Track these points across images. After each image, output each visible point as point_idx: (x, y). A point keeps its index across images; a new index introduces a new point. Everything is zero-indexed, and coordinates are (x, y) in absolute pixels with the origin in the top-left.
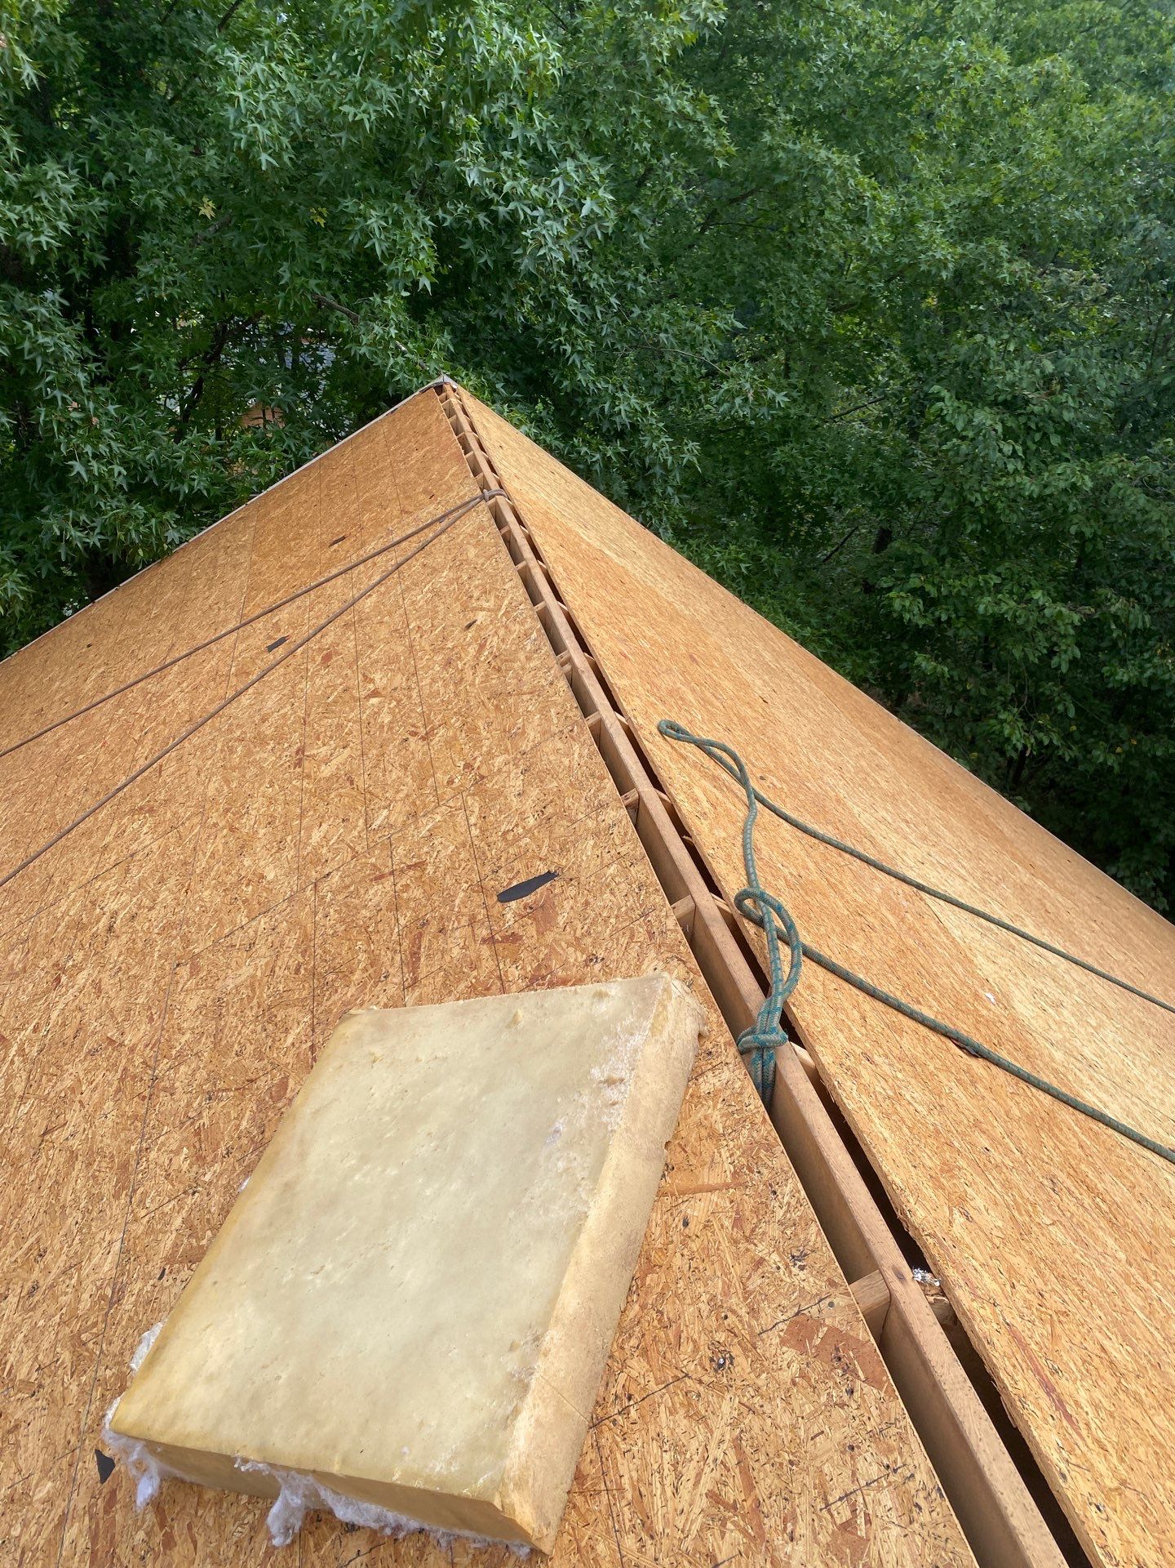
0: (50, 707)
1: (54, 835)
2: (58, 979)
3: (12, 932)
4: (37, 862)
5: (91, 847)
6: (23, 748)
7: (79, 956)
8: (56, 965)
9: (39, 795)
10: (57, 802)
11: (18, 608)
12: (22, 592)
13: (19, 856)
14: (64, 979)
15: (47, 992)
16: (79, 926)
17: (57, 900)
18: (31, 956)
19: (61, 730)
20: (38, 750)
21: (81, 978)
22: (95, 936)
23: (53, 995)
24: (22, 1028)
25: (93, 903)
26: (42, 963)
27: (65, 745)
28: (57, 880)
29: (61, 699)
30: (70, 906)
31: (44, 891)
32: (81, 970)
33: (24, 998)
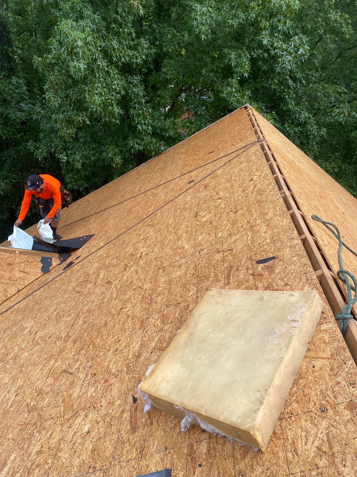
0: (126, 195)
1: (126, 229)
2: (126, 269)
3: (114, 254)
4: (121, 236)
5: (136, 234)
6: (118, 205)
7: (132, 263)
8: (125, 264)
9: (122, 218)
10: (127, 221)
11: (119, 166)
12: (121, 162)
13: (116, 234)
14: (127, 268)
15: (123, 271)
16: (132, 255)
17: (126, 247)
18: (119, 261)
19: (129, 201)
20: (122, 206)
21: (132, 269)
22: (136, 258)
23: (124, 272)
24: (116, 280)
25: (136, 249)
26: (122, 264)
27: (130, 206)
28: (126, 242)
29: (129, 193)
30: (130, 249)
31: (123, 244)
32: (132, 267)
33: (117, 272)
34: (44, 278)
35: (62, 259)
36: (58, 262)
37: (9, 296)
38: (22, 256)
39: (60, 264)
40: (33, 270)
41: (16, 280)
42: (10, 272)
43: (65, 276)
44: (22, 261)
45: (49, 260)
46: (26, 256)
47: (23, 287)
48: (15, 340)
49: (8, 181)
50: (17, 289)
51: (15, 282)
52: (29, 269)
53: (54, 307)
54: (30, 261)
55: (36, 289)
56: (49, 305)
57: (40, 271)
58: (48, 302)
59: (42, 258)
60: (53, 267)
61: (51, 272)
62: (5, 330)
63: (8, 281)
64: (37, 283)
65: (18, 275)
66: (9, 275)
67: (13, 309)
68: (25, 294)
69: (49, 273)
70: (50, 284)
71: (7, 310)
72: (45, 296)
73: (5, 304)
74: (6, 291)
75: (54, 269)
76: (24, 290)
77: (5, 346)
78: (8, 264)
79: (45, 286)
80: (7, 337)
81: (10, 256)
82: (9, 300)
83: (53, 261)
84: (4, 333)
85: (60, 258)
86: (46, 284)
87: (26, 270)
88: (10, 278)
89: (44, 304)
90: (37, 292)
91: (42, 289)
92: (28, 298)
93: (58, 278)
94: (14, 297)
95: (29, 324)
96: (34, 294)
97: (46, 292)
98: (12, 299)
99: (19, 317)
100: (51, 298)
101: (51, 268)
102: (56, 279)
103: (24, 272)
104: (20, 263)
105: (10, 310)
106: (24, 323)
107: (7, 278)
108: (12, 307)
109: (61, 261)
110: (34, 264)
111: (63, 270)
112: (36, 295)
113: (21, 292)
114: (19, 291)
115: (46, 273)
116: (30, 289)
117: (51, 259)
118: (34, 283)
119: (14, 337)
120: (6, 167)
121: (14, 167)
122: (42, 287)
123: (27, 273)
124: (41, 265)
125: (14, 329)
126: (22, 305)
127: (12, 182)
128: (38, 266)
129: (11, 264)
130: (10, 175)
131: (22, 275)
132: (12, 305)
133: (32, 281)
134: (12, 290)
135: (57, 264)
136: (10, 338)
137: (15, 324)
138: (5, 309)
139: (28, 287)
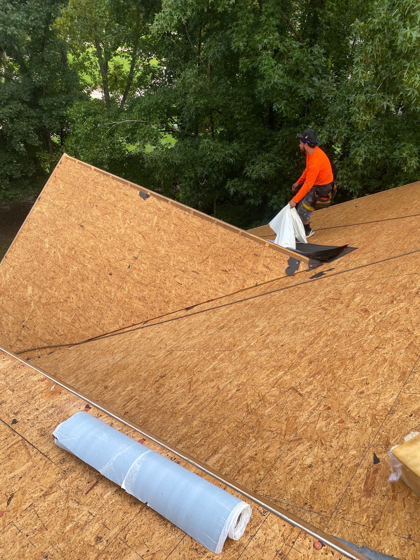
0: (411, 209)
1: (402, 253)
2: (392, 301)
3: (379, 279)
4: (393, 260)
5: (416, 262)
6: (397, 220)
7: (402, 297)
8: (393, 296)
9: (399, 237)
10: (406, 242)
11: (411, 171)
12: (416, 165)
13: (387, 255)
14: (395, 302)
15: (387, 303)
16: (405, 287)
17: (398, 275)
18: (384, 290)
19: (413, 218)
20: (402, 222)
21: (402, 305)
22: (410, 293)
23: (390, 305)
24: (376, 311)
25: (412, 282)
26: (388, 294)
27: (414, 224)
28: (400, 268)
29: (416, 207)
30: (403, 279)
31: (394, 270)
32: (402, 302)
33: (379, 302)
34: (287, 281)
35: (311, 266)
36: (306, 267)
37: (246, 287)
38: (271, 250)
39: (307, 271)
40: (277, 268)
41: (257, 274)
42: (254, 263)
43: (311, 286)
44: (269, 255)
45: (297, 263)
46: (274, 252)
47: (263, 282)
48: (245, 334)
49: (273, 164)
50: (256, 283)
51: (256, 275)
52: (273, 266)
53: (292, 316)
54: (277, 257)
55: (275, 289)
56: (287, 311)
57: (284, 272)
58: (286, 308)
59: (291, 258)
60: (298, 271)
61: (296, 276)
62: (236, 320)
63: (250, 272)
64: (277, 283)
65: (260, 268)
66: (252, 265)
67: (248, 301)
68: (263, 291)
69: (293, 277)
70: (291, 289)
71: (241, 301)
72: (284, 300)
73: (240, 294)
74: (245, 281)
75: (299, 274)
76: (262, 286)
77: (234, 336)
78: (255, 254)
79: (286, 290)
80: (237, 327)
81: (259, 246)
82: (245, 291)
83: (301, 264)
84: (235, 323)
85: (309, 264)
86: (287, 288)
87: (270, 266)
88: (252, 270)
89: (282, 308)
90: (276, 293)
91: (282, 292)
92: (264, 296)
93: (302, 286)
94: (250, 290)
95: (262, 323)
96: (273, 294)
97: (286, 296)
98: (248, 291)
99: (253, 313)
100: (291, 304)
101: (296, 272)
102: (300, 286)
103: (267, 267)
104: (266, 257)
105: (244, 302)
106: (256, 320)
107: (249, 268)
108: (247, 299)
109: (310, 267)
110: (281, 262)
111: (310, 278)
112: (275, 295)
113: (259, 288)
114: (256, 285)
115: (289, 276)
116: (269, 287)
117: (299, 262)
118: (275, 282)
119: (244, 330)
120: (275, 148)
121: (283, 150)
122: (282, 289)
123: (270, 269)
124: (287, 266)
125: (246, 323)
126: (258, 300)
127: (276, 167)
128: (283, 265)
129: (257, 255)
130: (277, 158)
131: (265, 270)
132: (247, 297)
133: (273, 279)
134: (251, 282)
135: (305, 269)
136: (240, 331)
137: (247, 317)
138: (240, 299)
139: (267, 284)
